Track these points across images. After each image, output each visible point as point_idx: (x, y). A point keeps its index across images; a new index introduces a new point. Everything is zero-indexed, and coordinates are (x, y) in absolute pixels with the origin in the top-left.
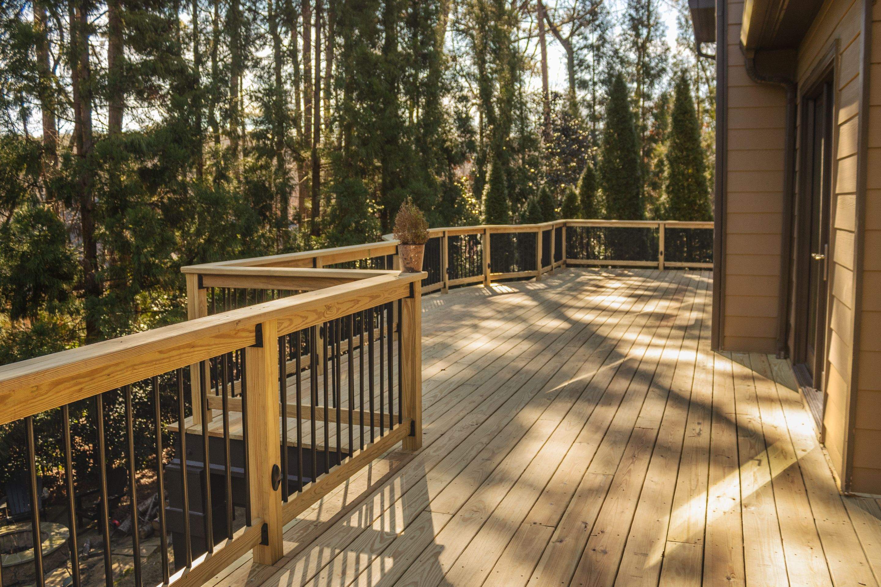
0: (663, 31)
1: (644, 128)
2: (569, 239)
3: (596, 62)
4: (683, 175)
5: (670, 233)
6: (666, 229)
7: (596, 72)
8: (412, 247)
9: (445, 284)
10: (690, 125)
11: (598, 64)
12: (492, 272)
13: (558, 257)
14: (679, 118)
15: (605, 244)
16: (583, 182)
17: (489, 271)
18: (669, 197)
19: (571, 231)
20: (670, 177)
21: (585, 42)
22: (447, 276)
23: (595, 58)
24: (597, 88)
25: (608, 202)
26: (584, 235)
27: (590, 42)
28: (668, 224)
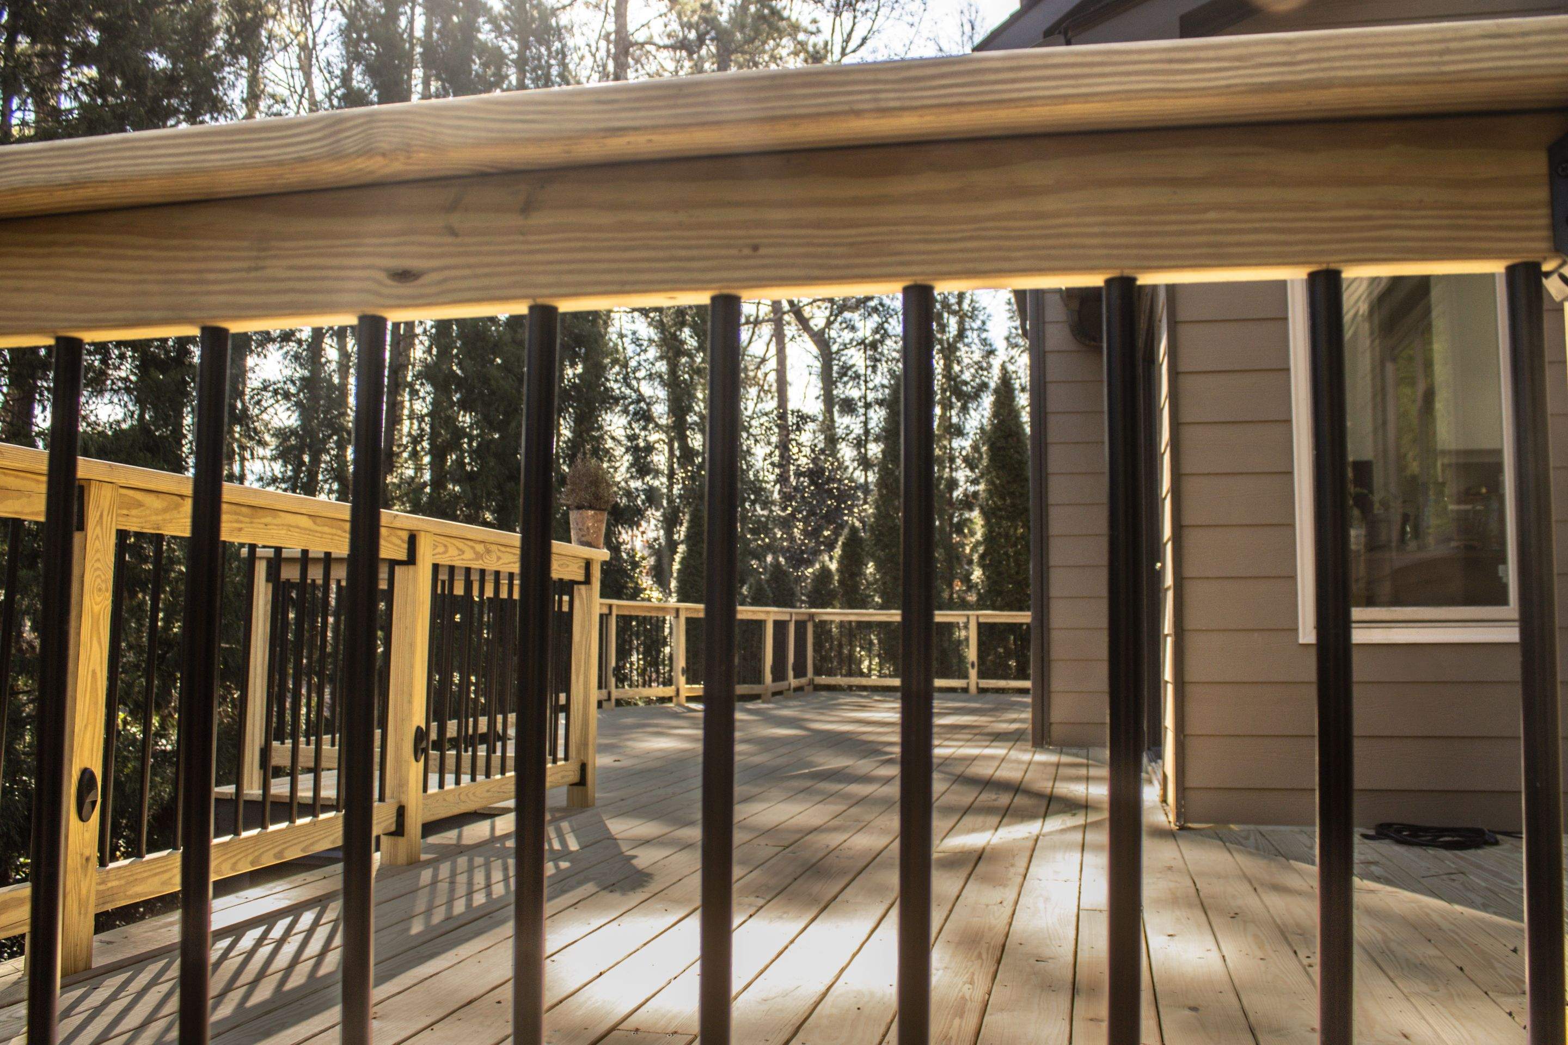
0: (984, 323)
1: (953, 484)
2: (818, 646)
3: (870, 369)
4: (1007, 536)
5: (986, 630)
6: (980, 625)
7: (871, 385)
8: (591, 513)
9: (609, 693)
10: (1016, 456)
11: (874, 371)
12: (688, 683)
13: (800, 671)
14: (998, 444)
15: (879, 656)
16: (843, 551)
17: (682, 679)
18: (984, 573)
19: (822, 628)
20: (985, 540)
21: (851, 335)
22: (613, 680)
23: (868, 363)
24: (871, 413)
25: (884, 583)
26: (844, 640)
27: (860, 335)
28: (982, 615)
